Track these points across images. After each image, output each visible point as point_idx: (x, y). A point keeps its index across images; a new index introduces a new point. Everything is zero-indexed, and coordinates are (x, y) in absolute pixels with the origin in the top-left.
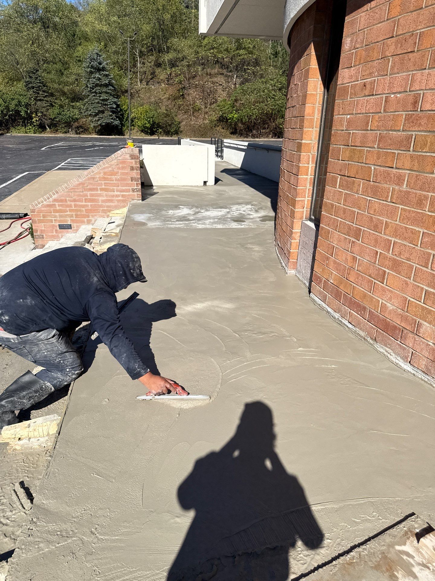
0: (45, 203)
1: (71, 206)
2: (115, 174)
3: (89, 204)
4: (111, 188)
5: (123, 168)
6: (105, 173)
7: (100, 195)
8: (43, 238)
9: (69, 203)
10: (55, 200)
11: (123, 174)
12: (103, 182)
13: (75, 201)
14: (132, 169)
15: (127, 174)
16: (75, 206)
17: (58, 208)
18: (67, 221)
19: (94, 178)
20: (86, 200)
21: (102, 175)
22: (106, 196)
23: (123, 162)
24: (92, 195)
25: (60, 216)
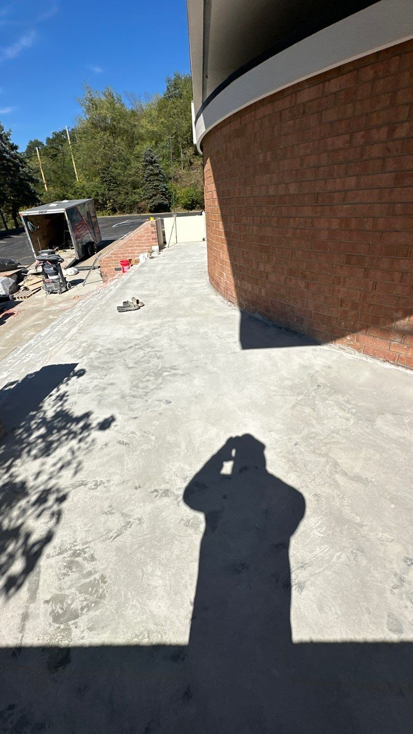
0: (107, 256)
1: (120, 257)
2: (144, 236)
3: (130, 255)
4: (142, 245)
5: (148, 233)
6: (138, 237)
7: (136, 249)
8: (107, 276)
9: (119, 255)
10: (112, 254)
11: (147, 236)
12: (137, 242)
13: (122, 254)
14: (153, 233)
15: (150, 236)
16: (123, 257)
17: (113, 258)
18: (119, 266)
19: (131, 240)
20: (129, 253)
21: (136, 238)
22: (139, 249)
23: (148, 229)
24: (131, 250)
25: (116, 263)
